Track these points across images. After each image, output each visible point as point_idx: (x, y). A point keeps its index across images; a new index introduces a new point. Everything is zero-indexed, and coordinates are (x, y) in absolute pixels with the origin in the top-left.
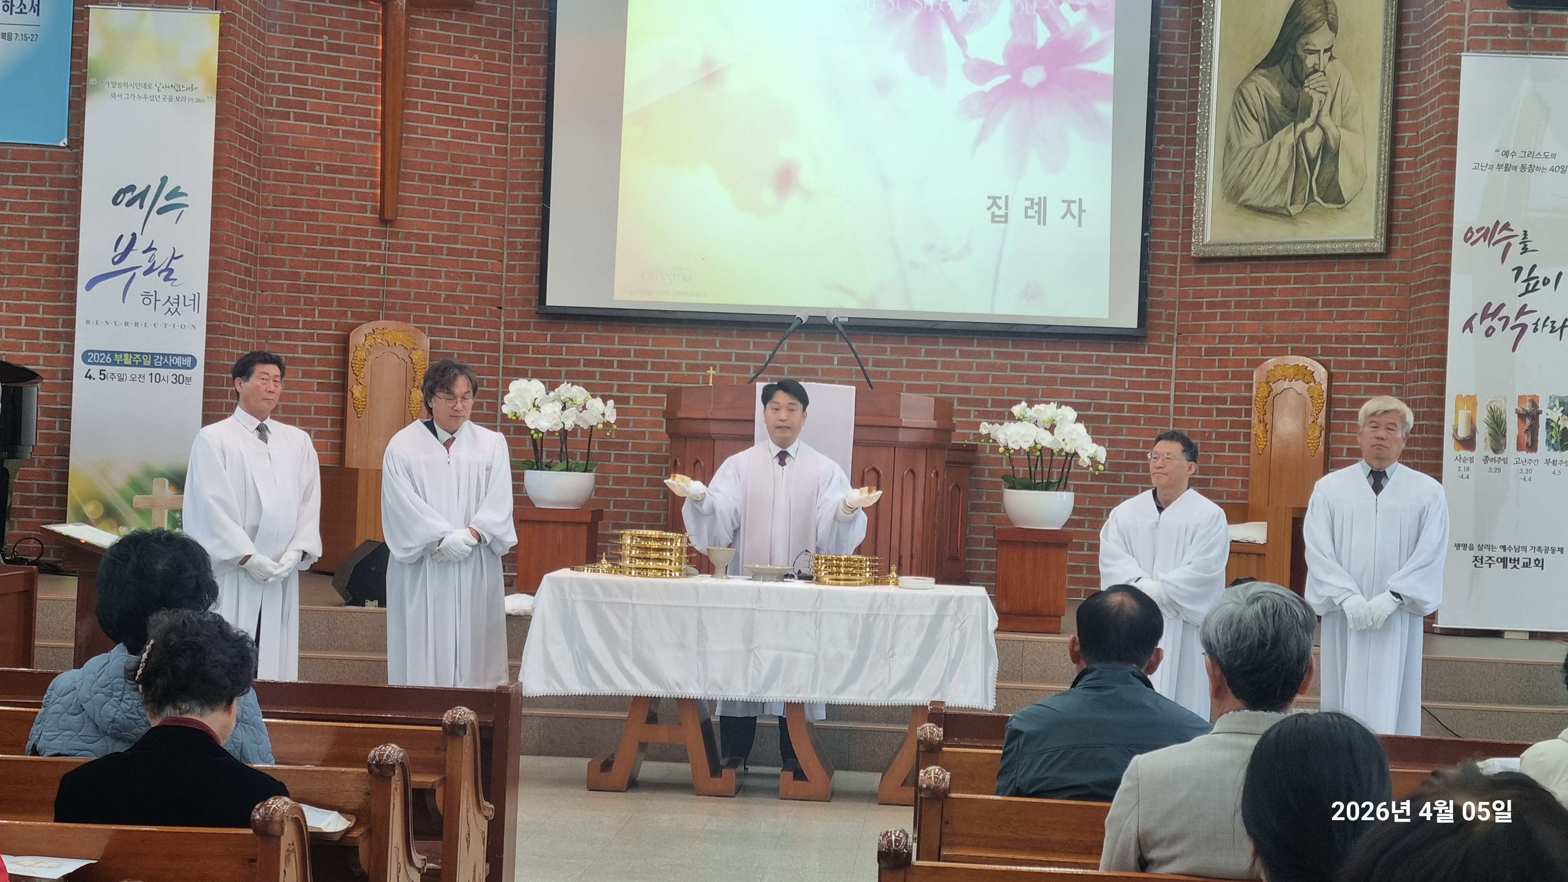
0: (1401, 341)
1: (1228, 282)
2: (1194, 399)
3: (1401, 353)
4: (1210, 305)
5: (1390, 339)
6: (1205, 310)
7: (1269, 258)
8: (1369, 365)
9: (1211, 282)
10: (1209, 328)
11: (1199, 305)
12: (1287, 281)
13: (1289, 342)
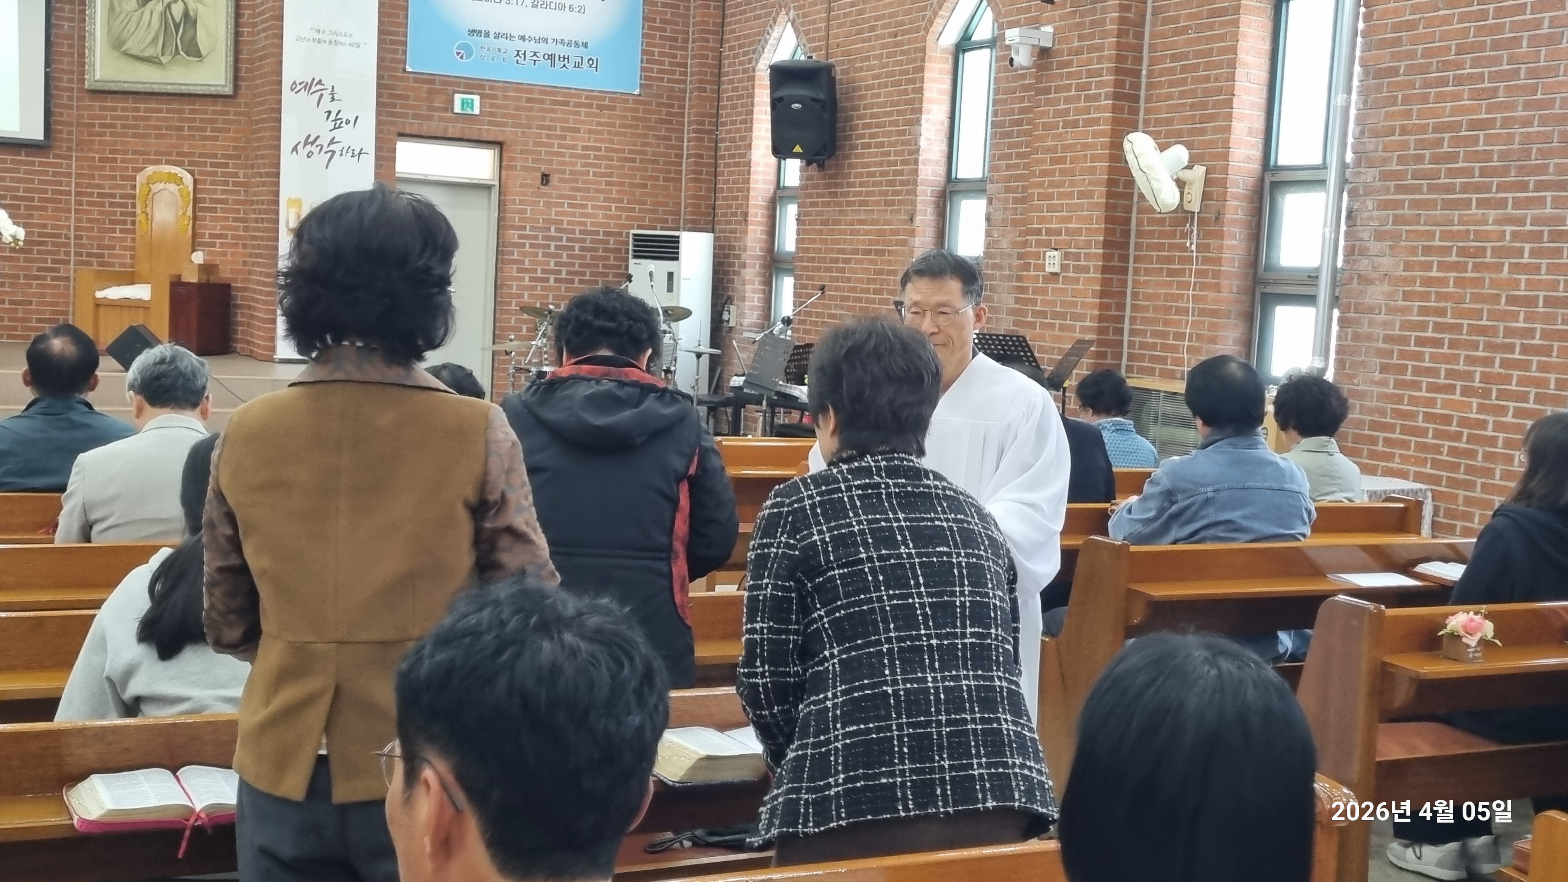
0: (247, 158)
1: (114, 109)
2: (91, 194)
3: (245, 167)
4: (102, 126)
5: (238, 157)
6: (97, 129)
7: (146, 93)
8: (224, 174)
9: (102, 108)
10: (101, 142)
11: (93, 125)
12: (160, 111)
13: (164, 155)
